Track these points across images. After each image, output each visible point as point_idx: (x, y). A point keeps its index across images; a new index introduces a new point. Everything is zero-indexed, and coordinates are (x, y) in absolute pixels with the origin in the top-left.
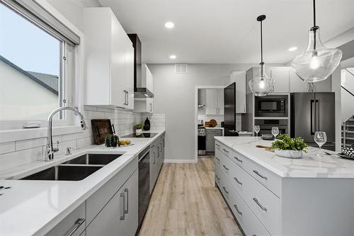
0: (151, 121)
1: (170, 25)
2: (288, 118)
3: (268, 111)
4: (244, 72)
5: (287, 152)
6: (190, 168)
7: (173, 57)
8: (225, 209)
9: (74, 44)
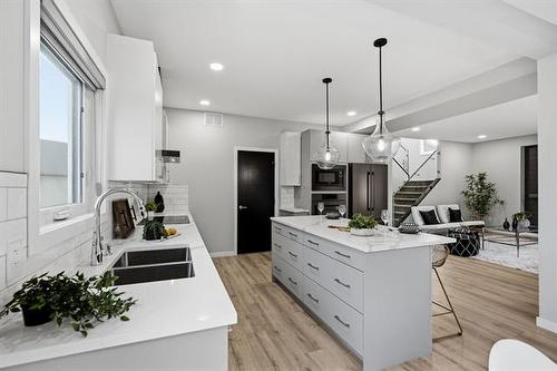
0: (164, 197)
1: (216, 67)
2: (346, 192)
3: (326, 184)
4: (298, 134)
5: (363, 231)
6: (229, 263)
7: (205, 103)
8: (292, 303)
9: (96, 88)
